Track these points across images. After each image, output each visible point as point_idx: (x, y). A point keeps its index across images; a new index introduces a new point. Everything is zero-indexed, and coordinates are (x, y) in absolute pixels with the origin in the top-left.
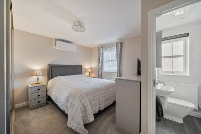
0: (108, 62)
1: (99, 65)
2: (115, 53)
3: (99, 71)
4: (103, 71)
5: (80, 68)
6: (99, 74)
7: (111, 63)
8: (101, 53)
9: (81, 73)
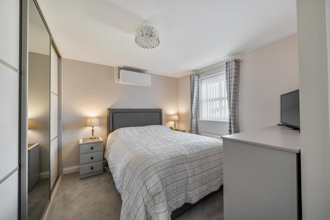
0: (209, 102)
1: (192, 109)
2: (224, 83)
3: (191, 120)
4: (200, 119)
5: (159, 114)
6: (191, 125)
7: (217, 104)
8: (196, 85)
9: (161, 123)
